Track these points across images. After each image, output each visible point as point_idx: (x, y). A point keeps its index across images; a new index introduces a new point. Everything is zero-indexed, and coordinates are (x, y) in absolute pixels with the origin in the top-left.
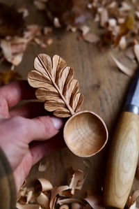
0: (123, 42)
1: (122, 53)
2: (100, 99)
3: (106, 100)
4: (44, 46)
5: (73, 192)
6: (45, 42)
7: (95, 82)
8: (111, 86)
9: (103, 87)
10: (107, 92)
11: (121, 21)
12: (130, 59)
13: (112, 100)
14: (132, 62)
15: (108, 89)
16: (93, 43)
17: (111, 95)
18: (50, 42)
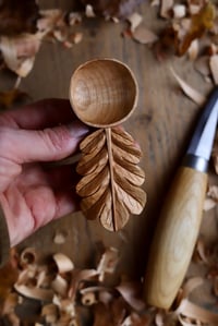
0: (195, 46)
1: (190, 65)
2: (150, 138)
3: (160, 140)
4: (69, 45)
5: (101, 279)
6: (71, 38)
7: (145, 112)
8: (169, 117)
9: (155, 119)
10: (161, 128)
12: (203, 76)
13: (167, 141)
14: (205, 81)
15: (165, 125)
16: (146, 45)
17: (167, 134)
18: (78, 39)
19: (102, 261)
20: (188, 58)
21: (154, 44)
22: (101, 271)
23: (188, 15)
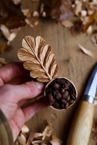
0: (90, 29)
1: (88, 38)
2: (68, 71)
3: (73, 71)
4: (32, 26)
5: (43, 139)
6: (33, 23)
7: (66, 58)
8: (77, 61)
9: (71, 62)
10: (74, 66)
11: (91, 13)
12: (93, 43)
13: (76, 72)
14: (94, 45)
15: (75, 64)
16: (68, 28)
17: (76, 68)
18: (36, 23)
19: (46, 130)
20: (87, 35)
21: (72, 27)
22: (44, 134)
23: (88, 15)
